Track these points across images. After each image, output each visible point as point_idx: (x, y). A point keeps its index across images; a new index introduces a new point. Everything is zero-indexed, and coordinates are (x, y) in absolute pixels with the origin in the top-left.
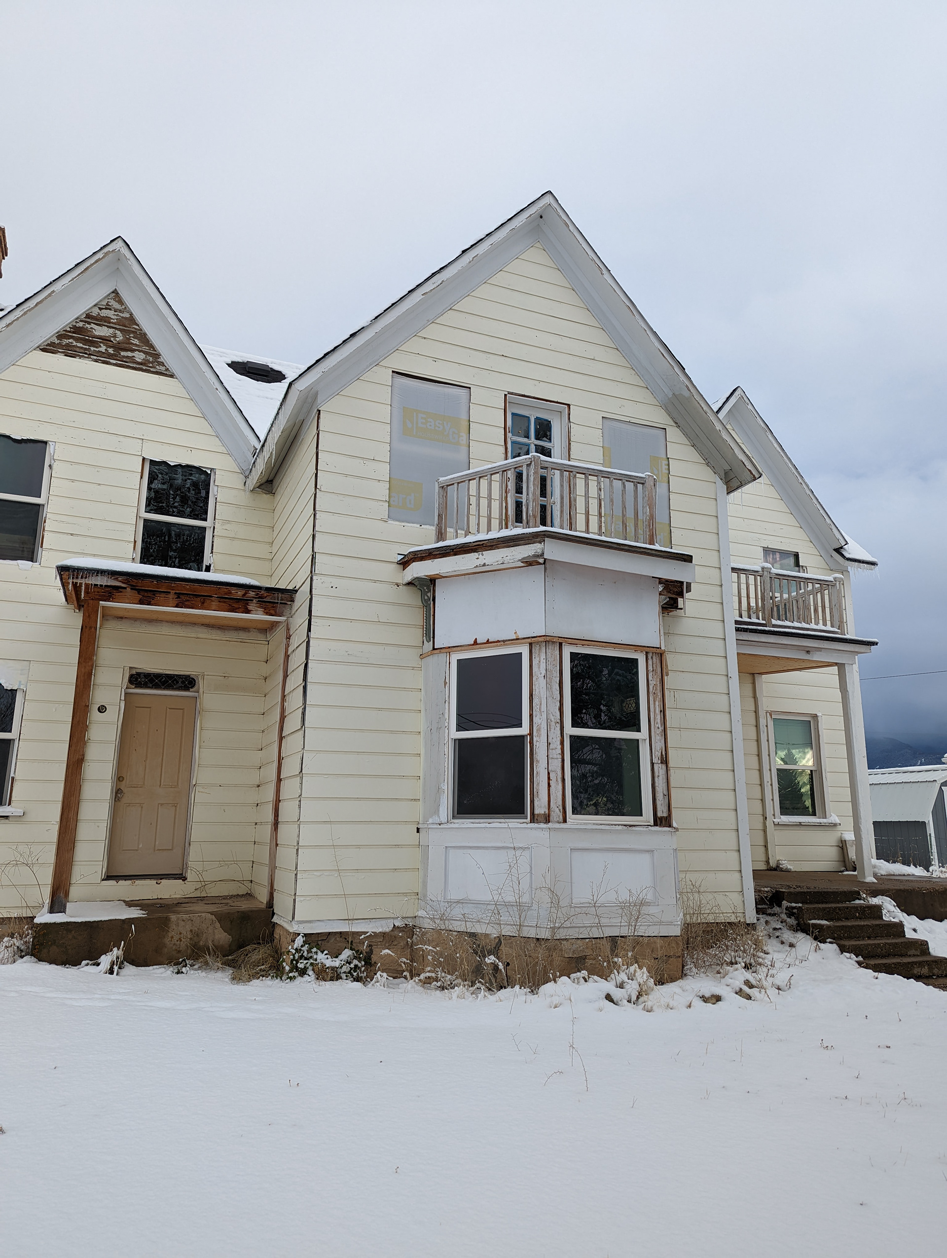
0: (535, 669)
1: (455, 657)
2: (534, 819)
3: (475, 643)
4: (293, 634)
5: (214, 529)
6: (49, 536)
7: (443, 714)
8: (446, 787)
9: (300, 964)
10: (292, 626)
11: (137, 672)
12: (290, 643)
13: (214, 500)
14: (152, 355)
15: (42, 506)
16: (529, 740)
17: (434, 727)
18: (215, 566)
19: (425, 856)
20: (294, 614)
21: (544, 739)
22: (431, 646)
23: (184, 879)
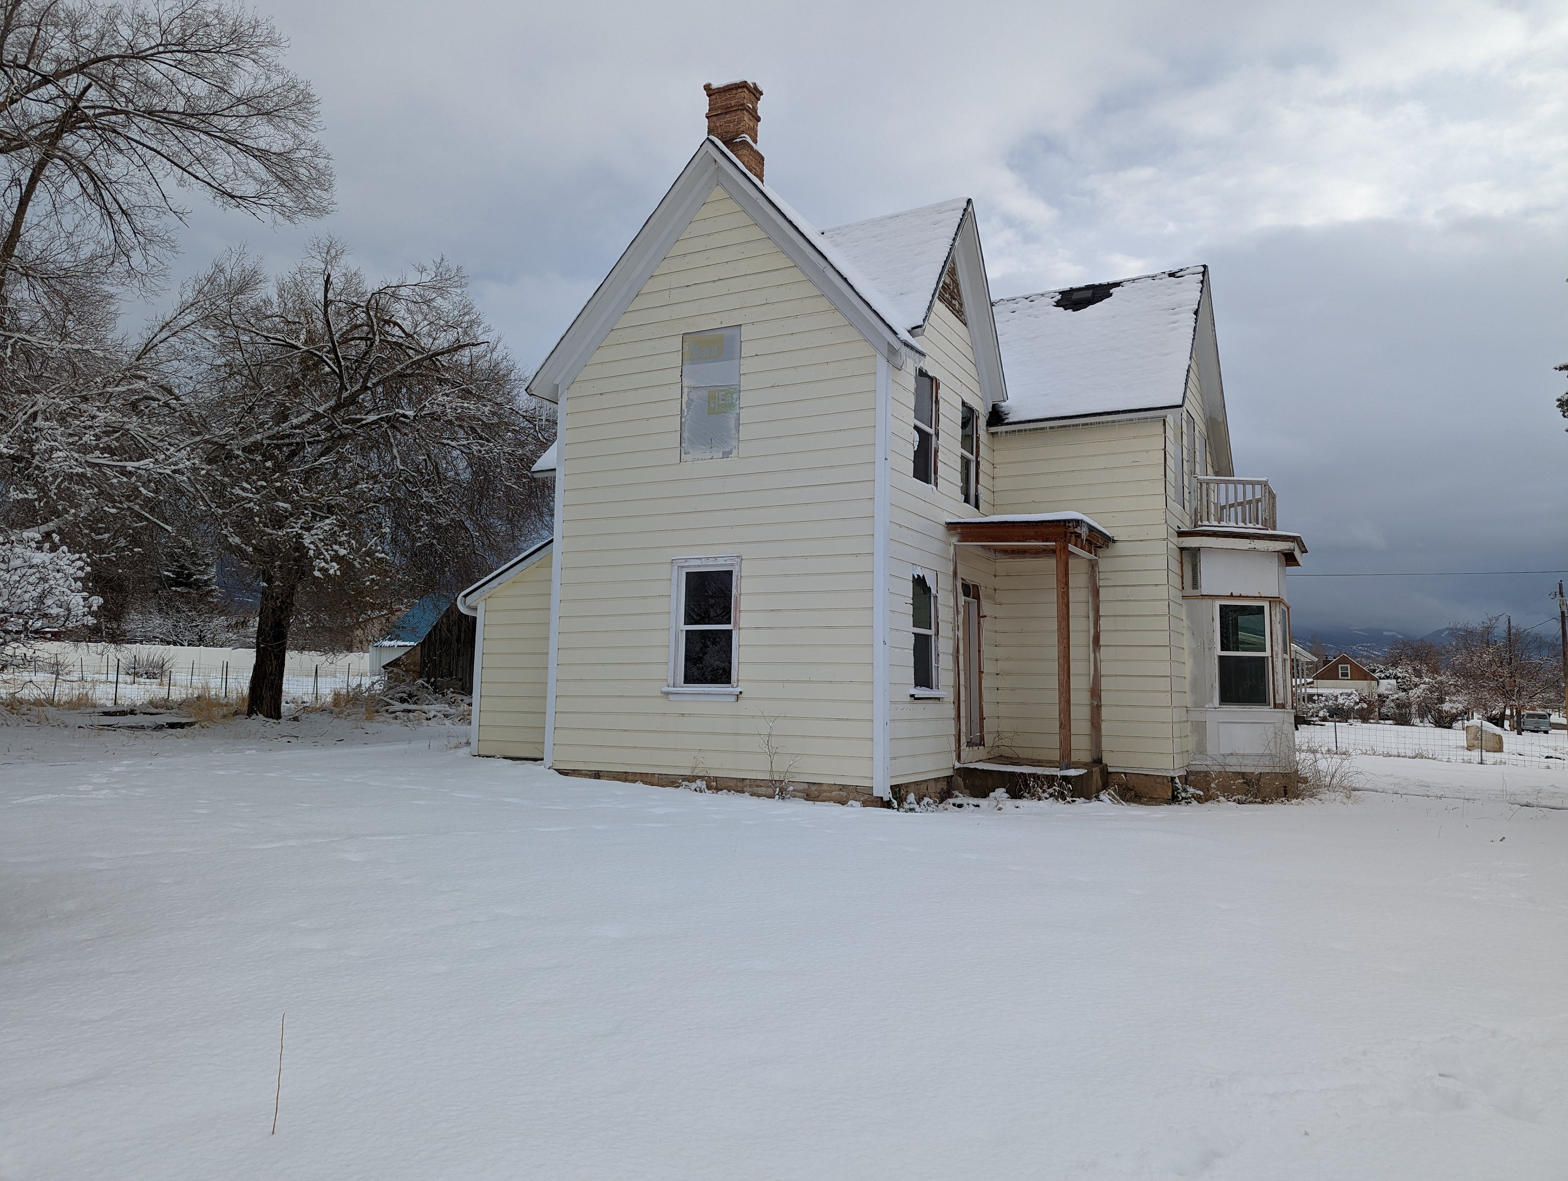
0: (1273, 617)
1: (1218, 603)
2: (1275, 706)
3: (1232, 595)
4: (1111, 572)
5: (978, 463)
6: (939, 464)
7: (1213, 639)
8: (1217, 685)
9: (1184, 795)
10: (1104, 565)
11: (964, 582)
12: (1101, 578)
13: (978, 438)
14: (961, 305)
15: (932, 435)
16: (1270, 659)
17: (1206, 647)
18: (981, 496)
19: (1200, 728)
20: (1108, 557)
21: (1280, 660)
22: (1197, 593)
23: (984, 745)
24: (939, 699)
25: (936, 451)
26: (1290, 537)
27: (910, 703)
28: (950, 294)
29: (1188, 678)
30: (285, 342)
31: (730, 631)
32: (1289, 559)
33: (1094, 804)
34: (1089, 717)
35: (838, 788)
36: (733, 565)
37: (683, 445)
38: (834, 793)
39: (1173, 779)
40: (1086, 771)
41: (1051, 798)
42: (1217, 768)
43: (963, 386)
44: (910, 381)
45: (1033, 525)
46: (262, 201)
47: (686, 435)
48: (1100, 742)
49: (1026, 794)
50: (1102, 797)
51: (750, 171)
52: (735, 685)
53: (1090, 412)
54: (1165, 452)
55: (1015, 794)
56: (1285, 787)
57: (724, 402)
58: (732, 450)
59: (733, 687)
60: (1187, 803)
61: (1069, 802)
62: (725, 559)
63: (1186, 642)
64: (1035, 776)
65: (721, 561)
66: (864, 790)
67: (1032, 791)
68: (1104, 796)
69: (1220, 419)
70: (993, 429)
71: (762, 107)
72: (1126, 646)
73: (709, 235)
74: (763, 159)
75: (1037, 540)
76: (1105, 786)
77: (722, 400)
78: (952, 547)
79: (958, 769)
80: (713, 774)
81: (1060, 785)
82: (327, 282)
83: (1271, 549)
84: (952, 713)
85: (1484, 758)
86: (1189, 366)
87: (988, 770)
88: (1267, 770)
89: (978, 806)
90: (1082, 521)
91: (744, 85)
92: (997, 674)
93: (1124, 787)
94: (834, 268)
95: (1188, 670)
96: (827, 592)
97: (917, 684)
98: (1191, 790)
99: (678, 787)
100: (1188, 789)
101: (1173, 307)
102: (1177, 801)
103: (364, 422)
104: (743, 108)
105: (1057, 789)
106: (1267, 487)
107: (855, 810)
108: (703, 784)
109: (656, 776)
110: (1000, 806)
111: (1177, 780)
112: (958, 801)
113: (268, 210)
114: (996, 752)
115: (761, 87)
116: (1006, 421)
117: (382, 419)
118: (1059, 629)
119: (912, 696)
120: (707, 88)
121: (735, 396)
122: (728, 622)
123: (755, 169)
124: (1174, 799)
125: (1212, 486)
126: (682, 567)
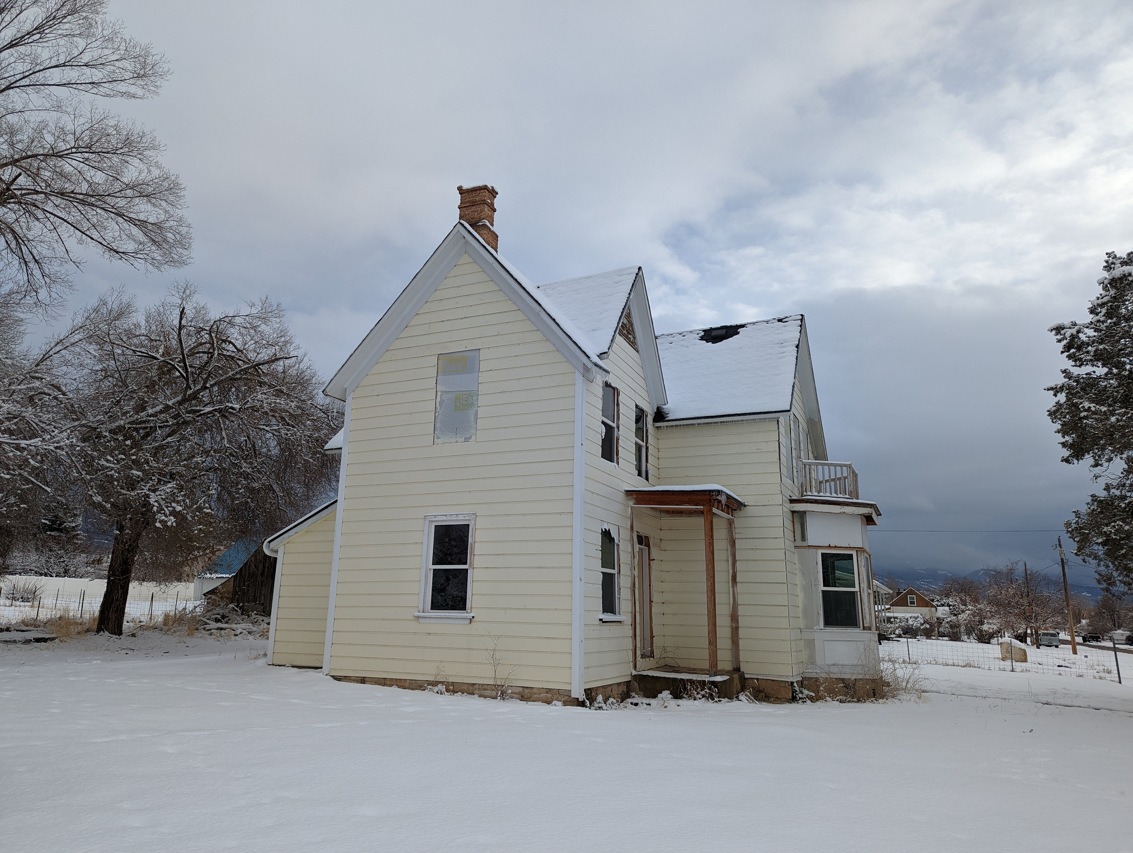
0: (859, 562)
1: (820, 551)
2: (864, 628)
3: (829, 546)
4: (743, 528)
5: (647, 448)
6: (620, 449)
7: (817, 578)
8: (821, 612)
9: (800, 695)
10: (738, 523)
11: (639, 534)
12: (736, 532)
13: (647, 430)
14: (634, 338)
15: (614, 428)
16: (859, 593)
17: (813, 584)
18: (649, 471)
19: (810, 644)
20: (741, 517)
21: (866, 594)
22: (804, 544)
23: (653, 657)
24: (620, 622)
25: (618, 439)
26: (869, 504)
27: (599, 625)
28: (627, 331)
29: (801, 606)
30: (148, 354)
31: (467, 570)
32: (869, 520)
33: (735, 703)
34: (730, 636)
35: (545, 691)
36: (470, 520)
37: (436, 432)
38: (542, 695)
39: (792, 683)
40: (729, 677)
41: (704, 699)
42: (824, 675)
43: (636, 394)
44: (599, 391)
45: (687, 494)
46: (139, 256)
47: (438, 425)
48: (739, 655)
49: (685, 695)
50: (741, 697)
51: (489, 244)
52: (469, 611)
53: (725, 414)
54: (779, 443)
55: (677, 695)
56: (874, 690)
57: (466, 402)
58: (471, 436)
59: (467, 613)
60: (804, 702)
61: (716, 702)
62: (464, 515)
63: (799, 580)
64: (691, 681)
65: (461, 517)
66: (565, 692)
67: (689, 693)
68: (742, 697)
69: (817, 420)
70: (658, 424)
71: (497, 202)
72: (756, 583)
73: (459, 287)
74: (497, 237)
75: (690, 504)
76: (743, 689)
77: (465, 401)
78: (630, 508)
79: (635, 675)
80: (451, 680)
81: (710, 689)
82: (182, 312)
83: (856, 513)
84: (630, 633)
85: (1014, 667)
86: (794, 383)
87: (656, 677)
88: (860, 677)
89: (649, 704)
90: (722, 491)
91: (485, 188)
92: (663, 603)
93: (757, 689)
94: (546, 312)
95: (800, 601)
96: (539, 541)
97: (604, 611)
98: (806, 692)
99: (424, 690)
100: (804, 691)
101: (781, 342)
102: (796, 701)
103: (202, 412)
104: (484, 202)
105: (708, 691)
106: (851, 468)
107: (557, 709)
108: (442, 688)
109: (408, 681)
110: (666, 704)
111: (795, 685)
112: (635, 701)
113: (143, 261)
114: (662, 663)
115: (497, 189)
116: (667, 419)
117: (215, 410)
118: (707, 570)
119: (601, 620)
120: (460, 189)
121: (474, 398)
122: (465, 563)
123: (492, 243)
124: (794, 699)
125: (813, 467)
126: (432, 521)
